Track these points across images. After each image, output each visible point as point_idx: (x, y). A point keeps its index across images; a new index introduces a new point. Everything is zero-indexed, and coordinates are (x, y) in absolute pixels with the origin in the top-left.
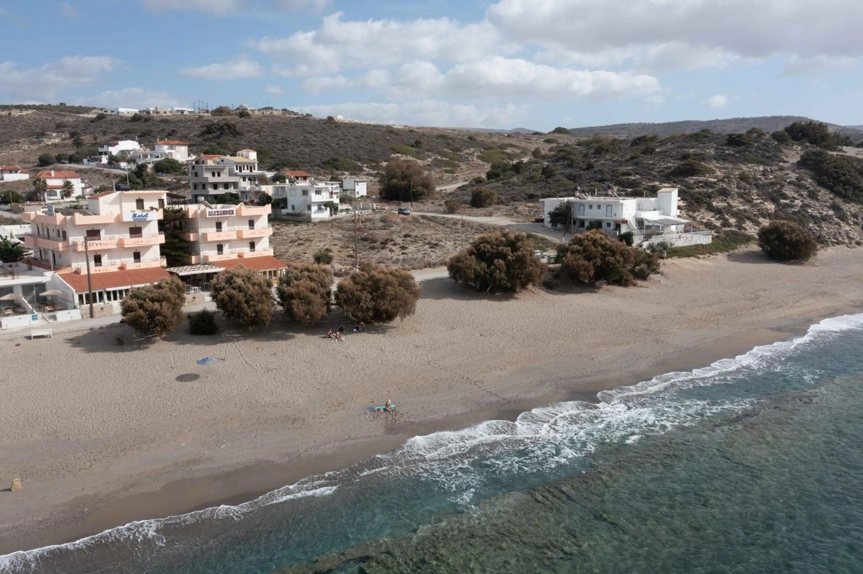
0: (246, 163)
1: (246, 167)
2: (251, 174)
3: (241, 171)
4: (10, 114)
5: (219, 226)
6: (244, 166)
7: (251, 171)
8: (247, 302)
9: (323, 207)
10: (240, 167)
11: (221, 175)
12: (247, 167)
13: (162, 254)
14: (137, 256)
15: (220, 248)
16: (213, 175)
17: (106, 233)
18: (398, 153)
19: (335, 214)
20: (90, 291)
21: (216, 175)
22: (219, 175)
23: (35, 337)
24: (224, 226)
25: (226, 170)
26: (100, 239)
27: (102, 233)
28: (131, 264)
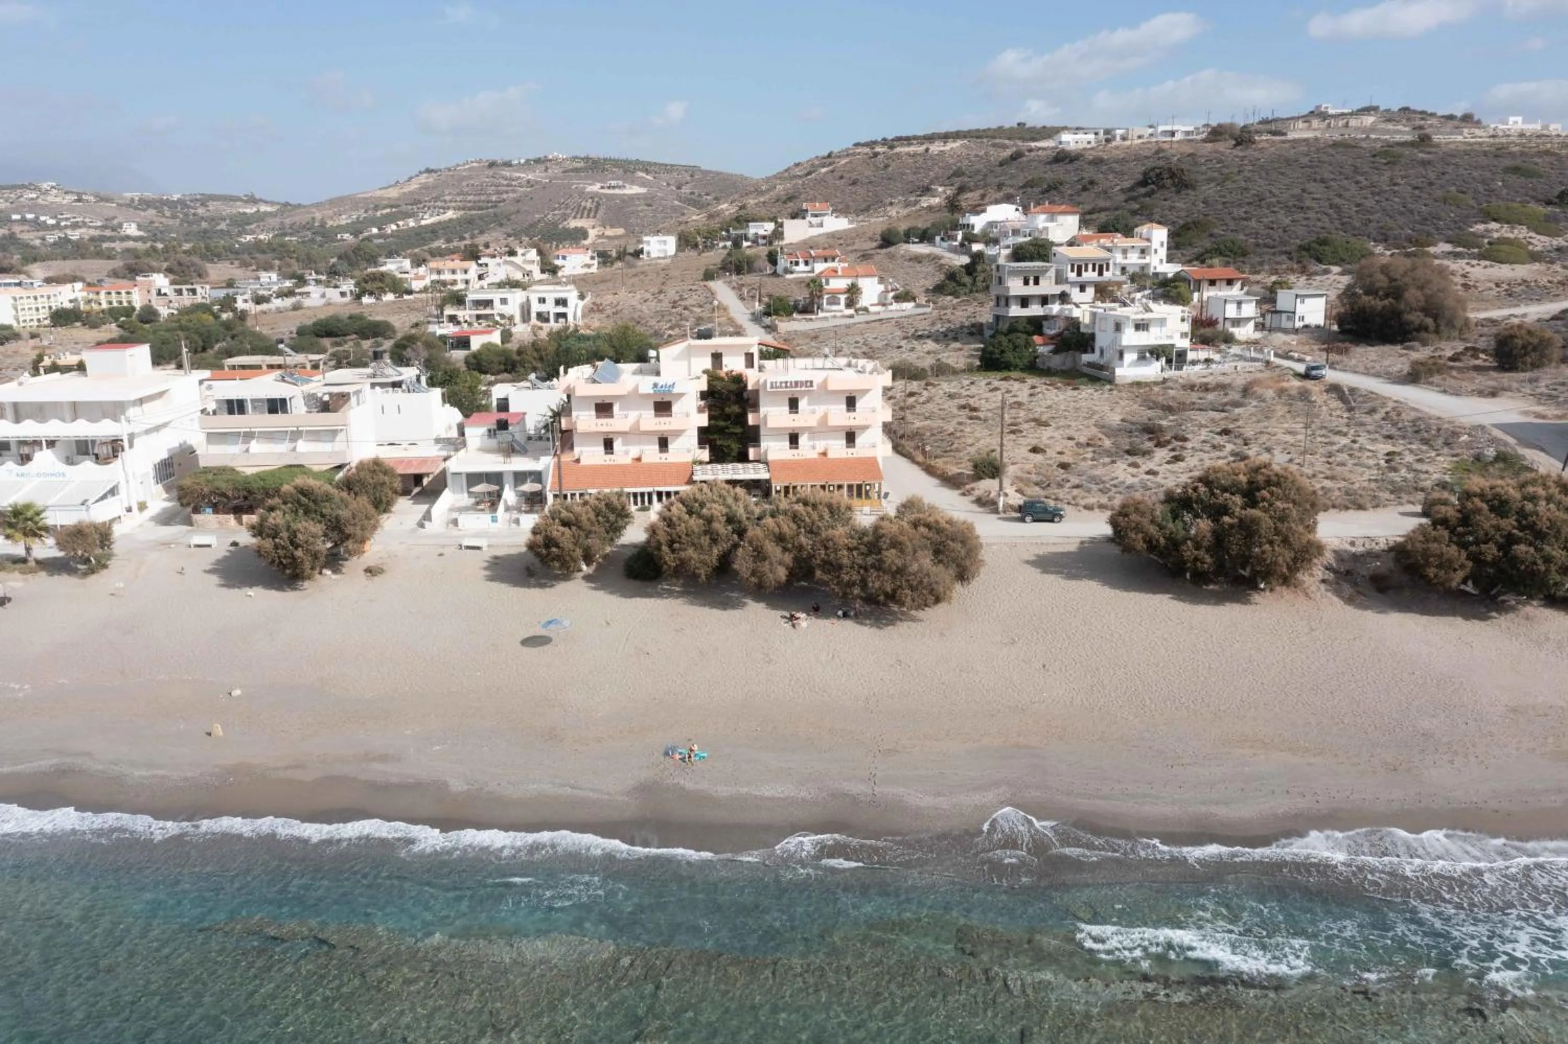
0: (1090, 260)
1: (1090, 267)
2: (1100, 279)
3: (1079, 274)
4: (927, 150)
5: (793, 404)
6: (1086, 266)
7: (1101, 274)
8: (671, 544)
9: (1148, 355)
10: (1079, 268)
11: (1041, 281)
12: (1094, 265)
13: (702, 442)
14: (663, 444)
15: (794, 440)
16: (1026, 282)
17: (620, 409)
18: (1495, 220)
19: (1179, 368)
20: (560, 490)
21: (1031, 282)
22: (1037, 282)
23: (468, 547)
24: (802, 404)
25: (1052, 273)
26: (612, 417)
27: (616, 408)
28: (651, 453)
